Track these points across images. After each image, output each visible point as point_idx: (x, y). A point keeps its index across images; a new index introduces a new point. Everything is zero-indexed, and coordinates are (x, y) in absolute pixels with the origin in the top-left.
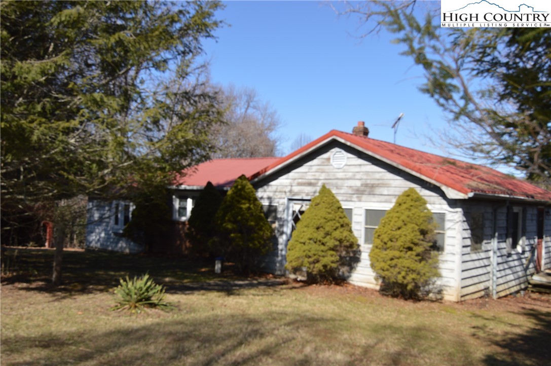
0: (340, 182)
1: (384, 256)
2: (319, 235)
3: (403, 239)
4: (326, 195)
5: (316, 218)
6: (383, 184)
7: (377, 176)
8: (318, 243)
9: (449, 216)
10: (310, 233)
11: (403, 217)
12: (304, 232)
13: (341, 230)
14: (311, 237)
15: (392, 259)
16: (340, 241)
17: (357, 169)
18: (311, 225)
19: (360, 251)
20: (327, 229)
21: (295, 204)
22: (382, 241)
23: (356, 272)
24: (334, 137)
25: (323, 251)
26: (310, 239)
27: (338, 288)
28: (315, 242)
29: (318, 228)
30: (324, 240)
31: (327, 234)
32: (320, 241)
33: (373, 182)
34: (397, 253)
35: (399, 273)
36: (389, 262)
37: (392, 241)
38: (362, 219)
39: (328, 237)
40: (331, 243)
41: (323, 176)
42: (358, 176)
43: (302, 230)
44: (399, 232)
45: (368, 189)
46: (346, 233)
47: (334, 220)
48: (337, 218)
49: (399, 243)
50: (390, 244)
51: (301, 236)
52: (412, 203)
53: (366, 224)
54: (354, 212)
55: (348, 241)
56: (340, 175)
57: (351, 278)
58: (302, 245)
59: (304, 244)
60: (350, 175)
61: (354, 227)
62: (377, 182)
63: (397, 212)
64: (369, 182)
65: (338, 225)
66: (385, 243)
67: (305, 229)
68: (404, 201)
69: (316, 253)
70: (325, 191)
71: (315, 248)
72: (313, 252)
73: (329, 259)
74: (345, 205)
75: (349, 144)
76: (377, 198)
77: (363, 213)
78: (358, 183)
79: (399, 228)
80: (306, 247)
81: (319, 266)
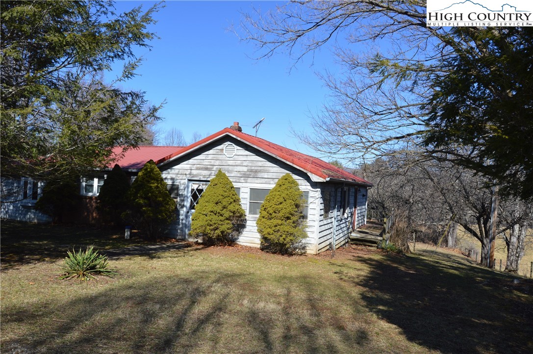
0: (230, 168)
1: (270, 224)
2: (218, 208)
3: (284, 211)
4: (222, 177)
5: (215, 195)
6: (264, 170)
7: (260, 164)
8: (217, 214)
9: (311, 194)
10: (211, 207)
11: (283, 195)
12: (206, 206)
13: (234, 204)
14: (212, 210)
15: (276, 226)
16: (234, 213)
17: (244, 158)
18: (211, 201)
19: (246, 220)
20: (224, 203)
21: (193, 184)
22: (268, 213)
23: (242, 235)
24: (228, 133)
25: (221, 221)
26: (212, 212)
27: (231, 248)
28: (215, 214)
29: (217, 203)
30: (222, 212)
31: (224, 207)
32: (219, 213)
33: (256, 168)
34: (280, 222)
35: (281, 236)
36: (273, 228)
37: (275, 213)
38: (248, 196)
39: (225, 210)
40: (227, 214)
41: (217, 163)
42: (245, 164)
43: (204, 204)
44: (281, 206)
45: (253, 174)
46: (237, 207)
47: (229, 196)
48: (231, 196)
49: (281, 214)
50: (274, 215)
51: (203, 209)
52: (289, 185)
53: (250, 200)
54: (242, 190)
55: (239, 213)
56: (230, 163)
57: (238, 240)
58: (205, 216)
59: (206, 216)
60: (238, 163)
61: (242, 202)
62: (259, 168)
63: (279, 191)
64: (253, 168)
65: (232, 200)
66: (271, 214)
67: (207, 204)
68: (283, 183)
69: (216, 222)
70: (220, 174)
71: (215, 218)
72: (213, 222)
73: (226, 226)
74: (235, 185)
75: (239, 139)
76: (259, 181)
77: (248, 191)
78: (245, 169)
79: (281, 203)
80: (208, 218)
81: (218, 232)
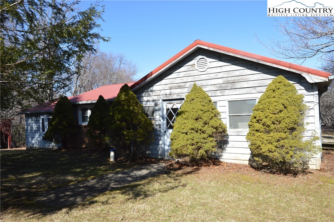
0: (204, 83)
1: (270, 138)
2: (199, 125)
3: (287, 121)
4: (198, 91)
5: (193, 110)
6: (242, 79)
7: (237, 73)
8: (199, 131)
10: (190, 124)
11: (281, 101)
12: (185, 123)
13: (215, 118)
14: (193, 127)
15: (278, 141)
16: (216, 128)
17: (219, 70)
18: (190, 117)
19: (227, 135)
20: (205, 119)
22: (263, 125)
24: (199, 46)
25: (204, 138)
26: (192, 129)
27: (216, 167)
28: (197, 132)
29: (196, 119)
30: (204, 129)
31: (205, 123)
32: (200, 130)
33: (233, 79)
34: (283, 135)
35: (287, 153)
36: (275, 144)
37: (274, 124)
38: (227, 109)
39: (206, 126)
40: (209, 130)
41: (190, 79)
42: (220, 75)
43: (183, 122)
44: (282, 115)
45: (230, 85)
46: (219, 122)
47: (209, 111)
48: (211, 110)
49: (283, 125)
50: (273, 126)
51: (182, 127)
52: (285, 88)
53: (230, 113)
54: (219, 104)
55: (222, 128)
56: (203, 77)
57: (222, 157)
58: (185, 134)
59: (186, 134)
60: (212, 76)
61: (223, 116)
62: (237, 78)
63: (274, 97)
64: (230, 79)
65: (213, 115)
66: (268, 126)
67: (185, 121)
68: (277, 87)
69: (199, 140)
70: (196, 89)
71: (197, 137)
72: (195, 140)
73: (210, 145)
74: (213, 99)
75: (211, 49)
76: (238, 92)
77: (227, 104)
78: (221, 81)
79: (281, 111)
80: (189, 136)
81: (201, 152)
